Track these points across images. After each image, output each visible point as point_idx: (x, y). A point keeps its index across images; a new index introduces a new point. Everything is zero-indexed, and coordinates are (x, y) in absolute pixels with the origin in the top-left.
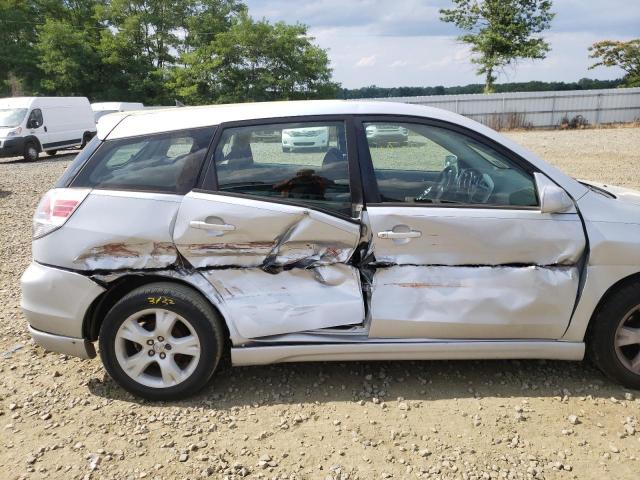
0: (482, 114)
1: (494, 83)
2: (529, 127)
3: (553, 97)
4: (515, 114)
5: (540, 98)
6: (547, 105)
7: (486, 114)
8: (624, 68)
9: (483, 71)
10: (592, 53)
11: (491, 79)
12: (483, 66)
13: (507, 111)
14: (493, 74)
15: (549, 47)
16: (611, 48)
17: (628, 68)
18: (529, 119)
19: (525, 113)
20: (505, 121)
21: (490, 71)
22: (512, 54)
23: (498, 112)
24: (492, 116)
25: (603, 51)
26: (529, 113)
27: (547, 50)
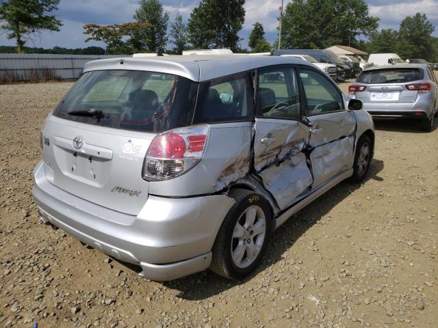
0: (21, 70)
1: (24, 45)
2: (60, 80)
3: (72, 59)
4: (47, 69)
5: (62, 59)
6: (68, 64)
7: (25, 70)
8: (106, 42)
9: (13, 36)
10: (85, 31)
11: (21, 43)
12: (12, 32)
13: (41, 67)
14: (22, 39)
15: (61, 23)
16: (97, 29)
17: (109, 43)
18: (59, 73)
19: (54, 69)
20: (41, 74)
21: (19, 36)
22: (36, 26)
23: (34, 68)
24: (30, 71)
25: (92, 30)
26: (57, 69)
27: (60, 25)
